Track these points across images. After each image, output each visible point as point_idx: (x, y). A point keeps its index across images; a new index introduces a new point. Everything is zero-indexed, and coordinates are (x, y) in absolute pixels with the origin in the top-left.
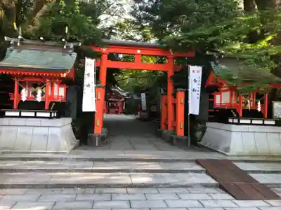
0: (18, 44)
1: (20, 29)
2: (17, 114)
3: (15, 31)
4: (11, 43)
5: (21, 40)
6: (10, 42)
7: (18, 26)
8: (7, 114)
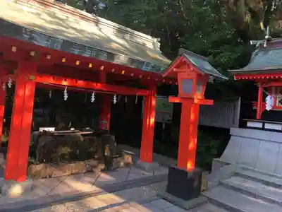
0: (265, 46)
1: (268, 28)
2: (260, 125)
3: (262, 31)
4: (257, 45)
5: (268, 40)
6: (255, 45)
7: (265, 27)
8: (249, 124)
